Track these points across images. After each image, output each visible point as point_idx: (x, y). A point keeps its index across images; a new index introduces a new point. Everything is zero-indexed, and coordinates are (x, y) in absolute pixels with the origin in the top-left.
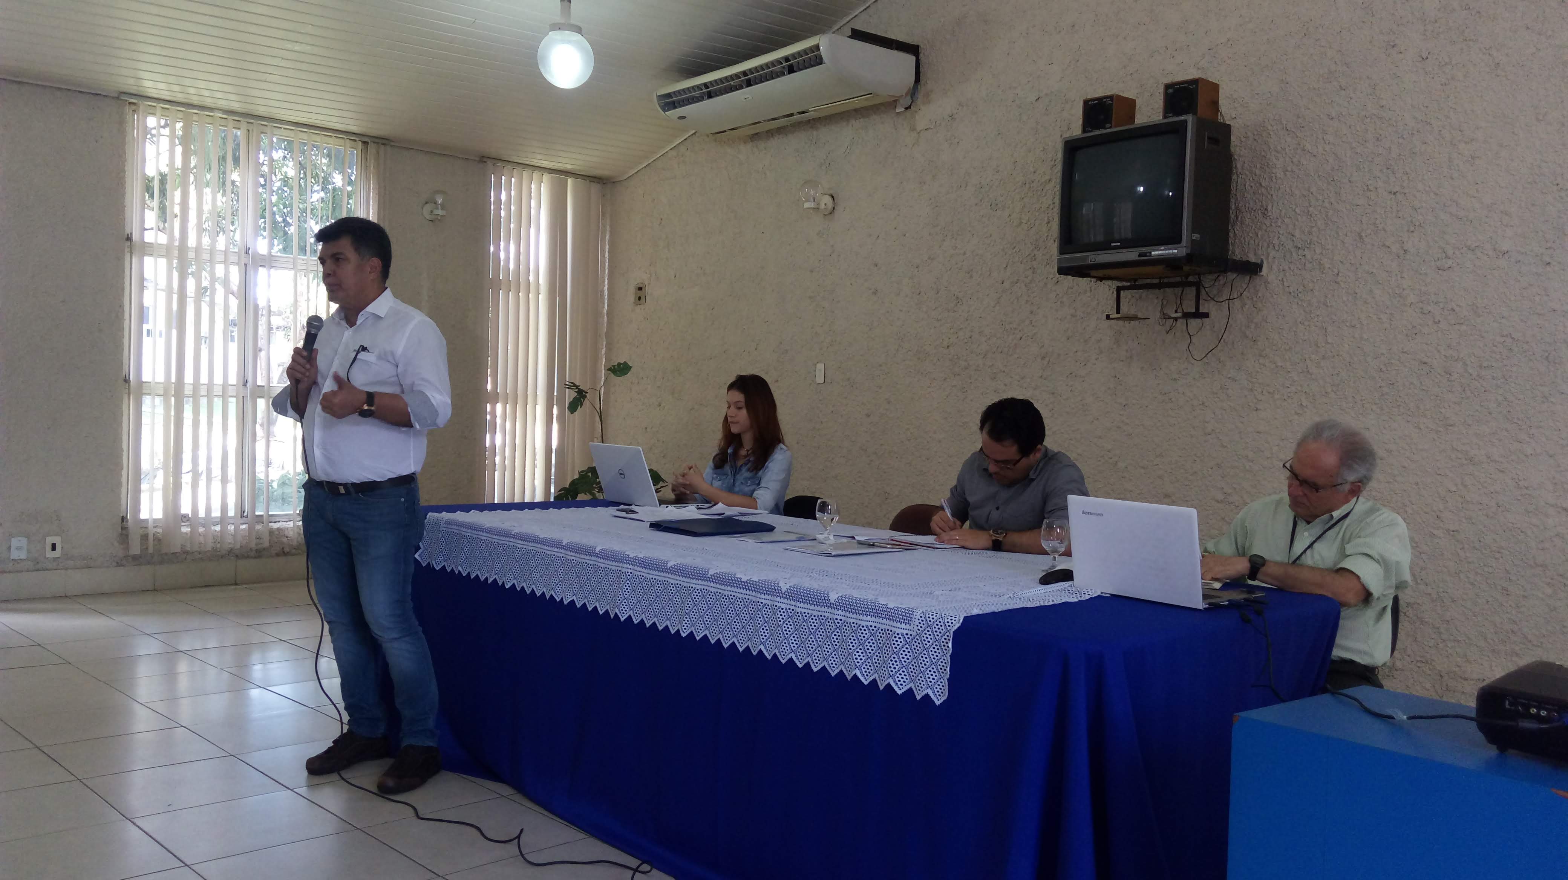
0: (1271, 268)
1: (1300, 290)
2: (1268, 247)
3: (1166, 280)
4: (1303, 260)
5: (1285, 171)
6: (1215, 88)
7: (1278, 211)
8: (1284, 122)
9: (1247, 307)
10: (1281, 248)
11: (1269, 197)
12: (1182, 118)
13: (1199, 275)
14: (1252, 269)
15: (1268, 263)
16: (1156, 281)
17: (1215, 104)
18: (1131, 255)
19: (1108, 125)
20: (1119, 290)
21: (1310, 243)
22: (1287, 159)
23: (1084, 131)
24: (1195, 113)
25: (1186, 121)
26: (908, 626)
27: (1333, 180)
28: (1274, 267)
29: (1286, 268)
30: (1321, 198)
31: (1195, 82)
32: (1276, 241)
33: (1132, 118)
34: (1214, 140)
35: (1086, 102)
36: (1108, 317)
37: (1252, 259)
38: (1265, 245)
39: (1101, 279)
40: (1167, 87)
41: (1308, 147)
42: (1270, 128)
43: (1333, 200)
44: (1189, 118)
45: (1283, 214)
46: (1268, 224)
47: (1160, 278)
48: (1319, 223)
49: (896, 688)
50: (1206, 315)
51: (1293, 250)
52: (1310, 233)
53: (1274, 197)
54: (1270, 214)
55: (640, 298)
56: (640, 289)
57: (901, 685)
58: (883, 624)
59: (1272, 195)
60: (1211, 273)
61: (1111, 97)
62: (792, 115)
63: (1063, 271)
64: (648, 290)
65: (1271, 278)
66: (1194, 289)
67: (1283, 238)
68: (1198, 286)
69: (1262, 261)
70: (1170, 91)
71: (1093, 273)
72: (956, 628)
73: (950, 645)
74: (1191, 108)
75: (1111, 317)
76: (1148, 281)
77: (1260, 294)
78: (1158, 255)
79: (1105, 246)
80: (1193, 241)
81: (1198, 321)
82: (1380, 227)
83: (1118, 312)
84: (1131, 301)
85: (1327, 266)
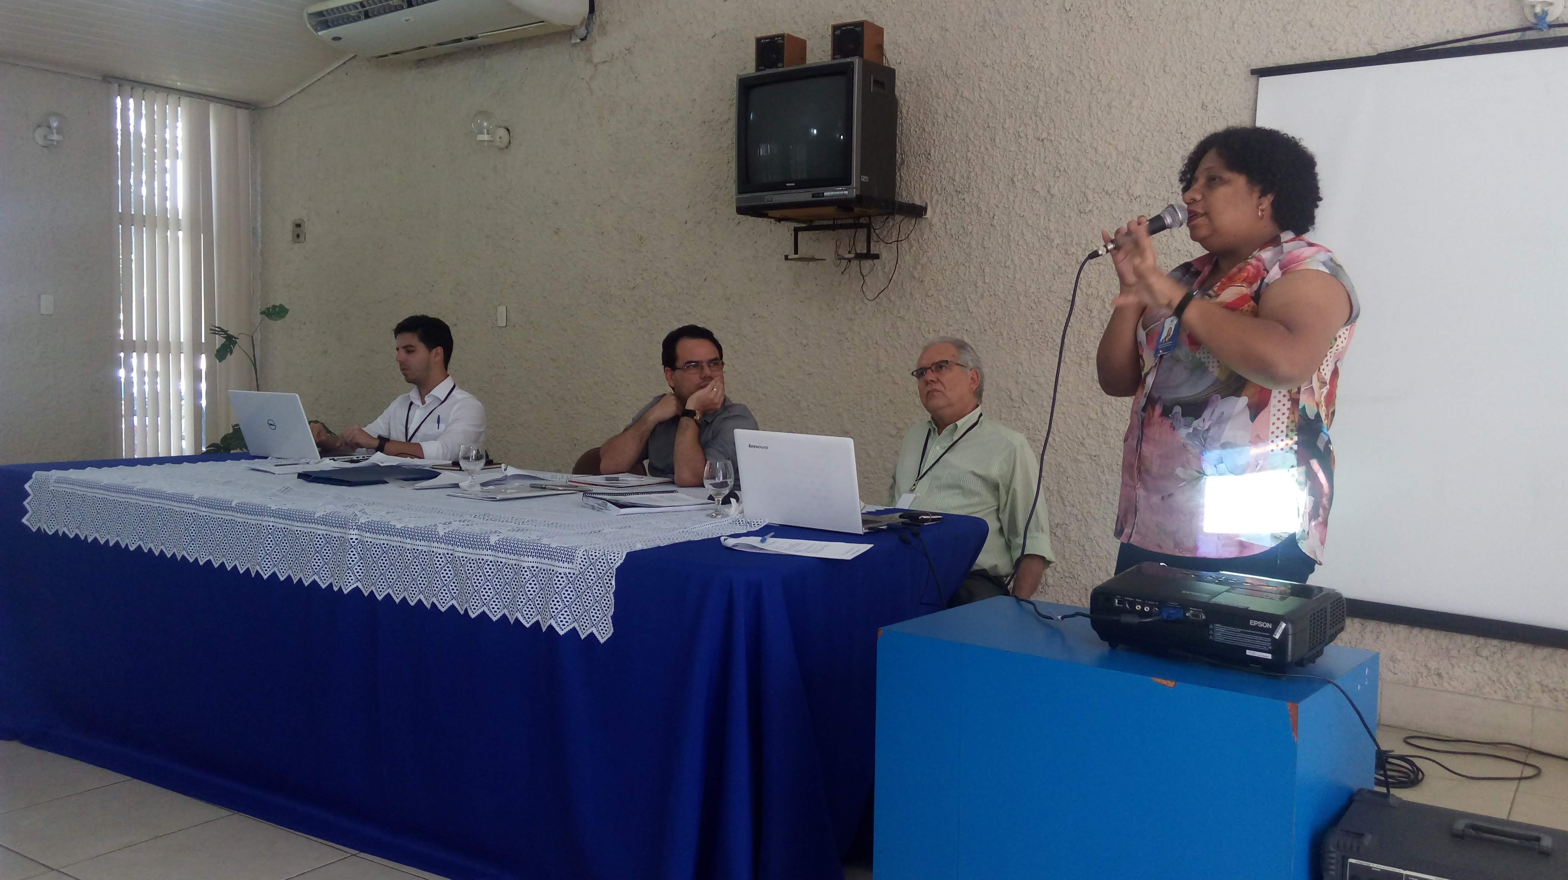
0: (934, 212)
1: (960, 232)
2: (932, 191)
3: (839, 222)
4: (963, 203)
5: (946, 116)
6: (880, 31)
7: (940, 156)
8: (944, 69)
9: (914, 248)
10: (943, 192)
11: (932, 141)
12: (849, 60)
13: (870, 217)
14: (917, 212)
15: (932, 205)
16: (831, 222)
17: (880, 47)
18: (805, 196)
19: (780, 65)
20: (796, 231)
21: (969, 187)
22: (948, 104)
23: (757, 70)
24: (861, 56)
25: (852, 63)
26: (570, 565)
27: (988, 127)
28: (938, 211)
29: (949, 211)
30: (977, 143)
31: (861, 24)
32: (939, 186)
33: (803, 59)
34: (879, 83)
35: (758, 40)
36: (786, 258)
37: (918, 202)
38: (929, 189)
39: (779, 220)
40: (835, 28)
41: (966, 94)
42: (931, 74)
43: (988, 146)
44: (856, 60)
45: (944, 159)
46: (931, 168)
47: (834, 220)
48: (977, 169)
49: (558, 629)
50: (877, 257)
51: (954, 194)
52: (968, 177)
53: (937, 142)
54: (933, 158)
55: (298, 236)
56: (298, 226)
57: (564, 625)
58: (545, 564)
59: (934, 140)
60: (880, 215)
61: (782, 36)
62: (459, 40)
63: (741, 211)
64: (307, 227)
65: (935, 220)
66: (865, 230)
67: (944, 182)
68: (869, 227)
69: (926, 204)
70: (838, 32)
71: (771, 213)
72: (618, 564)
73: (613, 582)
74: (858, 51)
75: (789, 257)
76: (825, 223)
77: (925, 237)
78: (832, 196)
79: (779, 187)
80: (861, 182)
81: (870, 262)
82: (1030, 171)
83: (796, 252)
84: (809, 243)
85: (984, 209)
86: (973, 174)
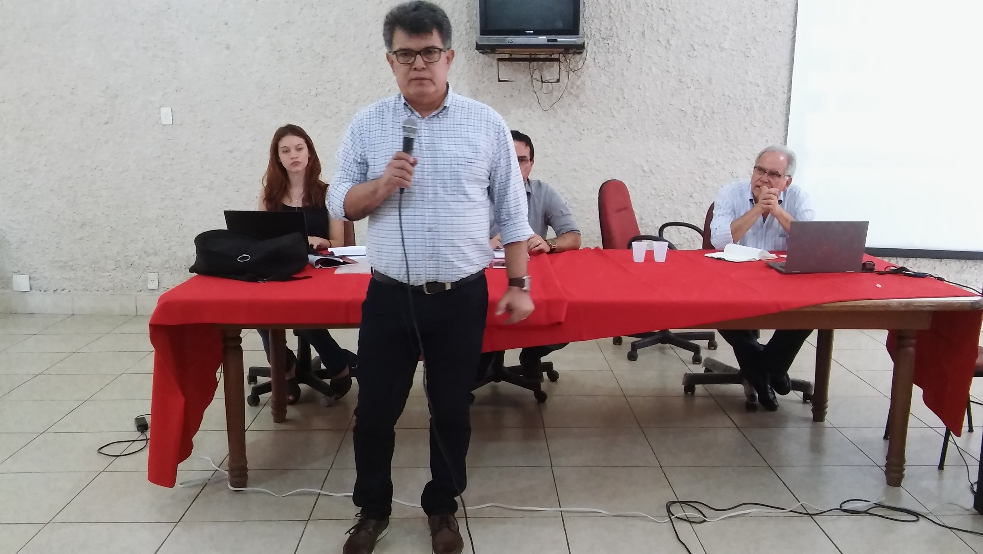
3: (535, 56)
13: (561, 54)
16: (528, 56)
18: (542, 39)
20: (498, 61)
21: (612, 36)
47: (530, 54)
48: (617, 24)
51: (600, 39)
52: (611, 29)
63: (479, 49)
67: (593, 31)
68: (558, 61)
78: (562, 42)
79: (521, 32)
82: (655, 29)
85: (623, 51)
86: (614, 28)
